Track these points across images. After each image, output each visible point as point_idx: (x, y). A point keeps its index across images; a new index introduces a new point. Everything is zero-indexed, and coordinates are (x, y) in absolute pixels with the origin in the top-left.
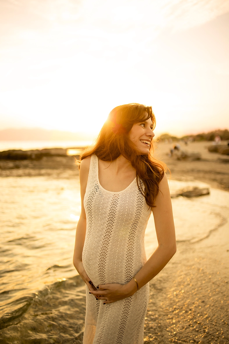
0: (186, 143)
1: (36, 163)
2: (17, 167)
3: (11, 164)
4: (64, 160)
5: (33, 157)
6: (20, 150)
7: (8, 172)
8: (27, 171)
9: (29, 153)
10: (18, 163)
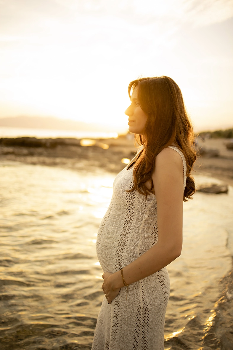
0: (203, 139)
1: (50, 151)
2: (32, 154)
3: (25, 151)
4: (79, 150)
5: (48, 145)
6: (34, 138)
7: (22, 159)
8: (42, 159)
9: (44, 141)
10: (32, 150)
